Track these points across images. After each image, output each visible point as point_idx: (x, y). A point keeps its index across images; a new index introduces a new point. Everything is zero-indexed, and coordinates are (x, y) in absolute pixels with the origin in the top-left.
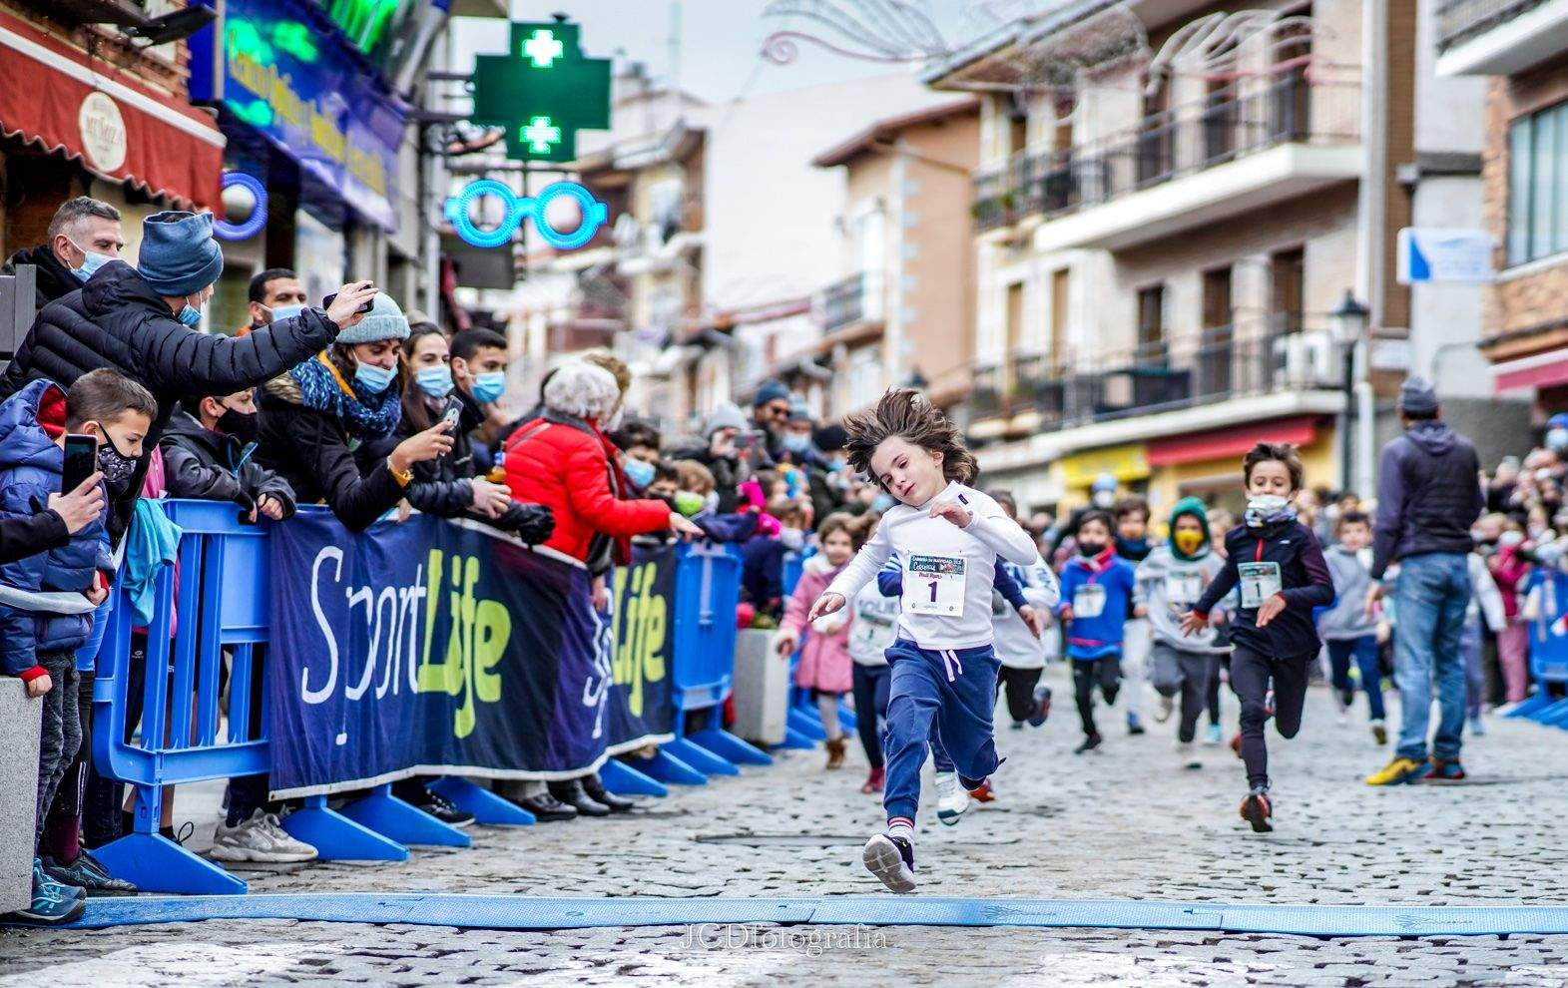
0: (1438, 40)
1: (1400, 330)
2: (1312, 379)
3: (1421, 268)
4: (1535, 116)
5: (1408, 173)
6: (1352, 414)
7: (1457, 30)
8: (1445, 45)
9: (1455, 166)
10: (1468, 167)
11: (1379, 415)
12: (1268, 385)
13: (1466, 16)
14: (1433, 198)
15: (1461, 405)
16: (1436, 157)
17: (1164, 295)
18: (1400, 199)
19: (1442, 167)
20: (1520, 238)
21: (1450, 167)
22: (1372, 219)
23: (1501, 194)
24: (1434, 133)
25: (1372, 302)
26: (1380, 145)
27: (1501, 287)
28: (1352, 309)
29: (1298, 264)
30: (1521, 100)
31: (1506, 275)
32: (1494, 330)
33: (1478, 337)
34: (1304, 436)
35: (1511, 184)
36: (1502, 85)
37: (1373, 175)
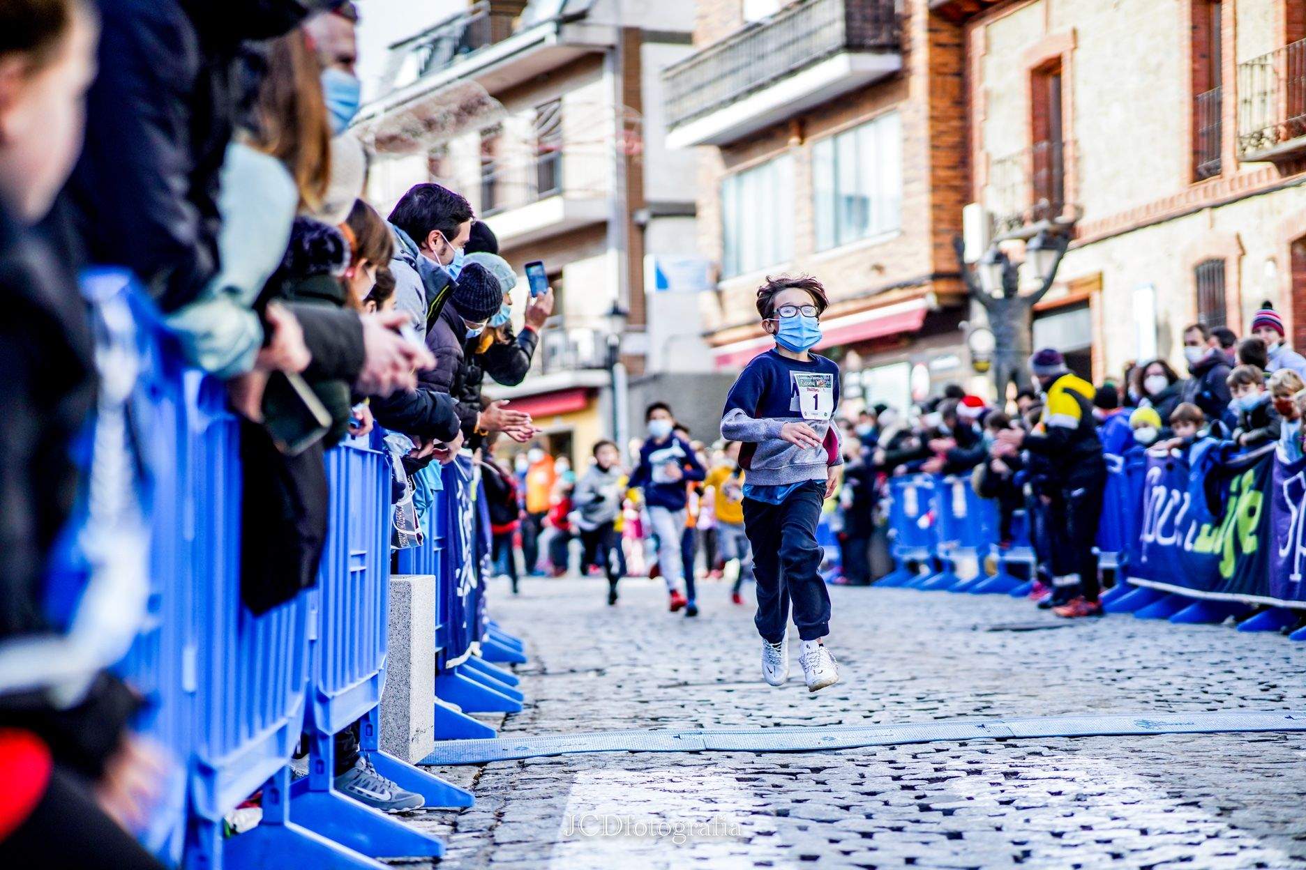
0: (670, 122)
1: (639, 326)
2: (579, 363)
3: (662, 283)
4: (740, 173)
5: (642, 216)
6: (612, 386)
7: (685, 115)
8: (675, 125)
9: (676, 210)
10: (687, 211)
11: (631, 386)
13: (692, 104)
14: (659, 232)
15: (683, 378)
16: (659, 204)
18: (637, 236)
19: (664, 211)
20: (732, 259)
21: (670, 211)
22: (619, 248)
23: (714, 229)
24: (657, 189)
25: (624, 305)
26: (623, 197)
27: (719, 293)
28: (616, 312)
29: (558, 282)
30: (728, 163)
31: (723, 285)
32: (715, 324)
33: (700, 329)
34: (577, 403)
35: (722, 222)
36: (713, 153)
37: (618, 218)
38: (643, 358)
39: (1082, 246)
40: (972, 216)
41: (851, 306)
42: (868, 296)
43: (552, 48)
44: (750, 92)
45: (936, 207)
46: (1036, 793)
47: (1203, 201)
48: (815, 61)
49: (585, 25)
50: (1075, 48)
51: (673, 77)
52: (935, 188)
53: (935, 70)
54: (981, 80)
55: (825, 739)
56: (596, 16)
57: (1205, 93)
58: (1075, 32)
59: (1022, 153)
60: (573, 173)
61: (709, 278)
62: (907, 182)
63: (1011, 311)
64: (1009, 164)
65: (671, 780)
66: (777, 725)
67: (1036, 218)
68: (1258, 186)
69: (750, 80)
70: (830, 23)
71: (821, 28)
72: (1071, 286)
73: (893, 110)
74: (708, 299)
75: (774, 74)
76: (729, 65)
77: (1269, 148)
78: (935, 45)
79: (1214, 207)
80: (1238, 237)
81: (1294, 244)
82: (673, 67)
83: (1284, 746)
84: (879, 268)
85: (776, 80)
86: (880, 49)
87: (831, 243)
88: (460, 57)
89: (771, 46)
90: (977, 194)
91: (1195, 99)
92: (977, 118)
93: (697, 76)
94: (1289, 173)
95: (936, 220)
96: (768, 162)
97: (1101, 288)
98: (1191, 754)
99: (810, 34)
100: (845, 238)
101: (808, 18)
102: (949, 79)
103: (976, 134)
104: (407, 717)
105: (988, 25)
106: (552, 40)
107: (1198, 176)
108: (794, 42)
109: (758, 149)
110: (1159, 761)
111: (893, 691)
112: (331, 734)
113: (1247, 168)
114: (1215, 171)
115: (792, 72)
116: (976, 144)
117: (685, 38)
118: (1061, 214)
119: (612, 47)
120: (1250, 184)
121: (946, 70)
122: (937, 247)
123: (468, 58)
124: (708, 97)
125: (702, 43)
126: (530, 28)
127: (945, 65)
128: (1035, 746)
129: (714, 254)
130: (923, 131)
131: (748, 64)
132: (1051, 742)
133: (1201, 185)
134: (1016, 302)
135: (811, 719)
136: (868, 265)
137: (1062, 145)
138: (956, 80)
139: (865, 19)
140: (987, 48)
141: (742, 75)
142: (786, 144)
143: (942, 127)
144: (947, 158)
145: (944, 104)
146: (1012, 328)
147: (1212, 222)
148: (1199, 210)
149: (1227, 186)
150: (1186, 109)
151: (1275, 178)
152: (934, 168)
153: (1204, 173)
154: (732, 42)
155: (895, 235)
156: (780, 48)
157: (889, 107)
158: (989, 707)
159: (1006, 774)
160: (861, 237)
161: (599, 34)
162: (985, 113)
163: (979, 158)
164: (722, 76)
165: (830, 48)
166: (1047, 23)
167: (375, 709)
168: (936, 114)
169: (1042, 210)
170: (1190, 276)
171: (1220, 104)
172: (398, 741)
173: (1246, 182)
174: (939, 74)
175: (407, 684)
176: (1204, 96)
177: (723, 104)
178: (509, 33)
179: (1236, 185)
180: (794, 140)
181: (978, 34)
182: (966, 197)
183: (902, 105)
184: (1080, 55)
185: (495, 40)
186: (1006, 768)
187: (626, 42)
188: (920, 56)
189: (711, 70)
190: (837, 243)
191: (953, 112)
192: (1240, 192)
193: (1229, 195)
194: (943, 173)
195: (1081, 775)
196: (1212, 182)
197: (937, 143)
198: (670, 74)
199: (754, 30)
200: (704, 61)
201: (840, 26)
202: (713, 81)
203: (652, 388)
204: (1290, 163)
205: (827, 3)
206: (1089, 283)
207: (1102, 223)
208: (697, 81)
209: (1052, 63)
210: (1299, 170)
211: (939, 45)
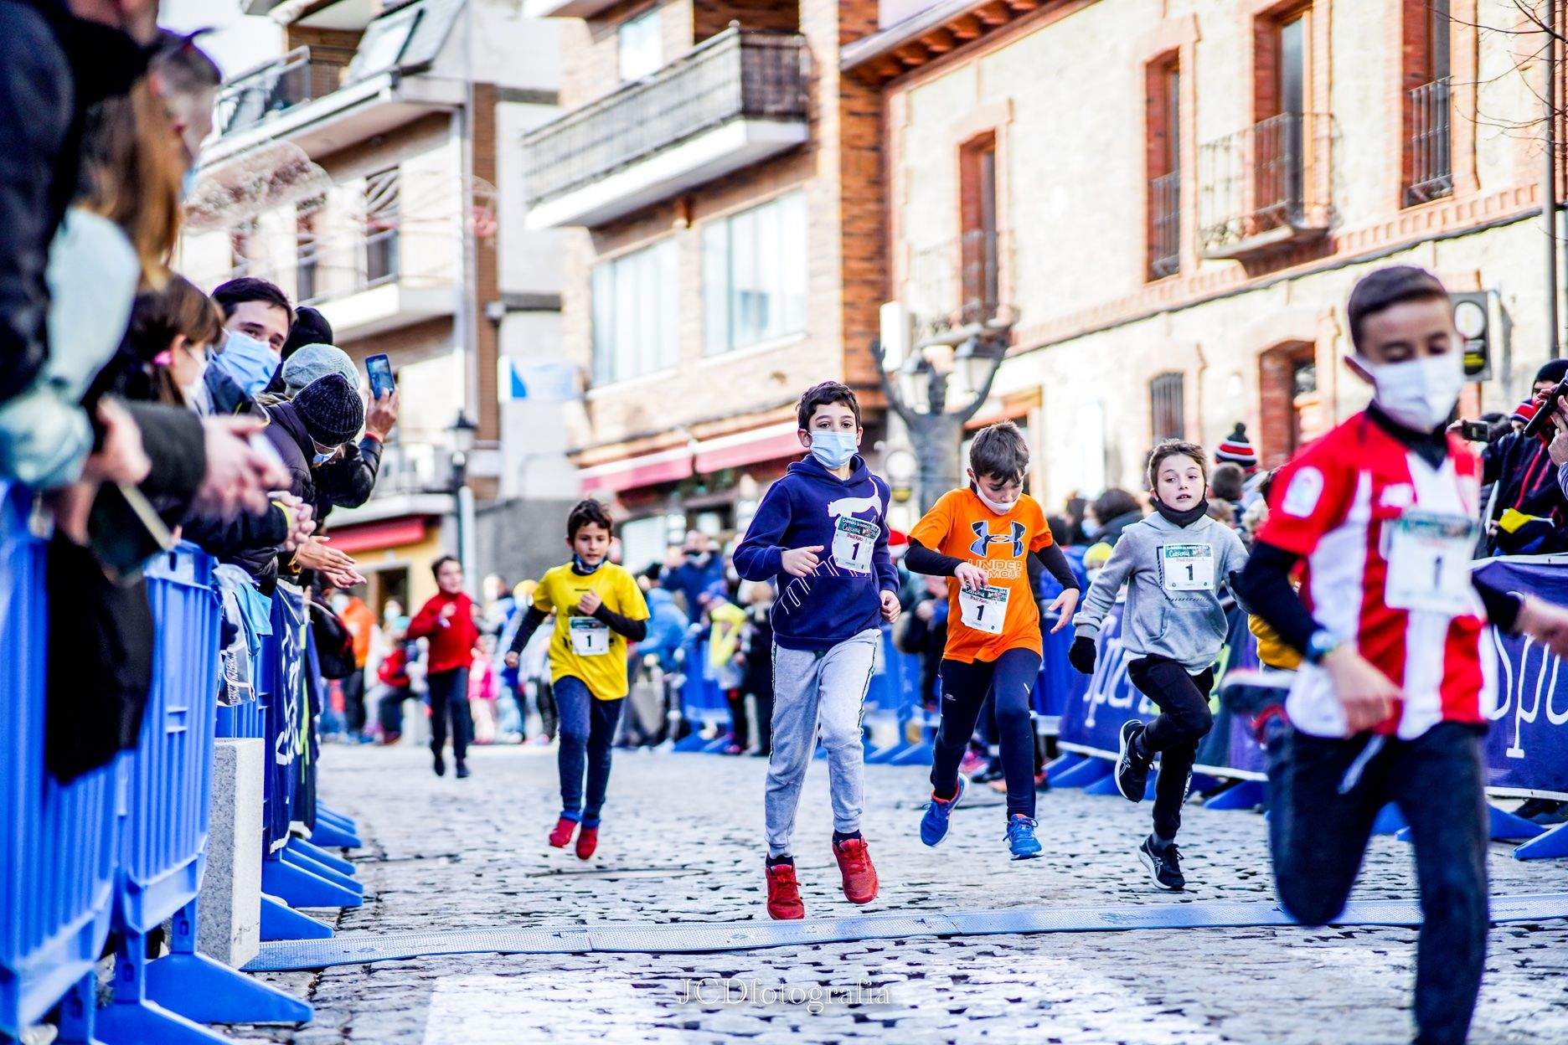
0: (530, 197)
1: (491, 442)
2: (417, 485)
3: (519, 390)
4: (614, 260)
5: (496, 310)
6: (457, 514)
7: (549, 189)
8: (537, 201)
9: (534, 304)
10: (550, 305)
11: (478, 514)
13: (558, 176)
14: (516, 329)
15: (542, 504)
16: (517, 296)
18: (489, 332)
19: (522, 304)
20: (603, 363)
21: (529, 304)
22: (467, 348)
23: (584, 326)
24: (514, 277)
25: (472, 417)
26: (472, 285)
27: (587, 404)
28: (463, 424)
30: (600, 248)
31: (592, 394)
32: (582, 441)
33: (564, 447)
34: (414, 533)
35: (593, 318)
36: (582, 235)
37: (467, 311)
38: (495, 480)
39: (1020, 354)
40: (891, 317)
41: (746, 422)
42: (766, 409)
43: (386, 105)
44: (628, 163)
45: (847, 304)
46: (991, 1000)
47: (1160, 305)
48: (706, 128)
49: (426, 78)
50: (1011, 121)
51: (536, 143)
52: (847, 283)
53: (848, 144)
54: (901, 156)
55: (735, 937)
56: (439, 69)
57: (1161, 178)
58: (1011, 103)
59: (950, 244)
60: (411, 256)
61: (576, 386)
62: (813, 275)
63: (939, 429)
64: (933, 256)
65: (554, 988)
66: (674, 920)
67: (965, 320)
68: (1221, 288)
69: (627, 149)
70: (724, 84)
71: (713, 89)
72: (1006, 401)
73: (799, 189)
74: (575, 409)
75: (657, 143)
76: (601, 131)
77: (1234, 244)
78: (848, 113)
79: (1172, 311)
80: (1198, 347)
81: (1263, 356)
82: (535, 132)
83: (1275, 944)
84: (780, 376)
85: (658, 150)
86: (783, 116)
87: (723, 345)
88: (273, 114)
89: (653, 109)
90: (897, 290)
91: (1150, 184)
92: (897, 201)
93: (564, 144)
94: (1257, 274)
95: (848, 321)
96: (648, 247)
97: (1040, 405)
98: (1167, 953)
99: (699, 97)
100: (738, 340)
101: (698, 77)
102: (865, 154)
103: (896, 219)
104: (228, 912)
105: (910, 92)
106: (386, 95)
107: (1153, 275)
108: (682, 104)
109: (637, 232)
110: (1131, 961)
111: (810, 880)
112: (142, 931)
113: (1210, 267)
114: (1172, 269)
115: (678, 142)
116: (895, 232)
117: (549, 98)
118: (994, 315)
119: (461, 107)
120: (1213, 285)
121: (858, 143)
122: (848, 352)
123: (282, 116)
124: (577, 168)
125: (569, 104)
126: (360, 81)
127: (859, 137)
128: (985, 944)
129: (582, 357)
130: (833, 215)
131: (627, 130)
132: (1004, 940)
133: (1157, 285)
134: (943, 419)
135: (715, 913)
136: (768, 372)
137: (996, 235)
138: (871, 155)
139: (764, 81)
140: (909, 117)
141: (618, 143)
142: (669, 226)
143: (856, 210)
144: (863, 247)
145: (858, 183)
146: (938, 449)
147: (1170, 329)
148: (1154, 314)
149: (1186, 287)
150: (1139, 196)
151: (1241, 280)
152: (845, 259)
153: (1161, 271)
154: (605, 104)
155: (799, 338)
156: (664, 113)
157: (794, 185)
158: (926, 899)
159: (955, 978)
160: (759, 339)
161: (444, 90)
162: (906, 195)
163: (898, 249)
164: (594, 144)
165: (724, 114)
166: (979, 91)
167: (192, 904)
168: (848, 194)
169: (972, 311)
170: (1144, 393)
171: (1178, 191)
172: (217, 942)
173: (1207, 283)
174: (853, 147)
175: (230, 871)
176: (1160, 181)
177: (595, 178)
178: (335, 87)
179: (1196, 285)
180: (680, 222)
181: (898, 101)
182: (883, 293)
183: (808, 183)
184: (1017, 129)
185: (317, 94)
186: (954, 971)
187: (477, 100)
188: (830, 126)
189: (579, 136)
190: (731, 347)
191: (869, 193)
192: (1202, 294)
193: (1190, 298)
194: (855, 265)
195: (1041, 979)
196: (1169, 281)
197: (849, 229)
199: (632, 90)
200: (573, 125)
201: (735, 88)
202: (584, 149)
203: (505, 517)
204: (1259, 262)
205: (721, 61)
206: (1026, 399)
207: (1043, 328)
208: (564, 149)
209: (984, 138)
210: (1268, 270)
211: (852, 113)
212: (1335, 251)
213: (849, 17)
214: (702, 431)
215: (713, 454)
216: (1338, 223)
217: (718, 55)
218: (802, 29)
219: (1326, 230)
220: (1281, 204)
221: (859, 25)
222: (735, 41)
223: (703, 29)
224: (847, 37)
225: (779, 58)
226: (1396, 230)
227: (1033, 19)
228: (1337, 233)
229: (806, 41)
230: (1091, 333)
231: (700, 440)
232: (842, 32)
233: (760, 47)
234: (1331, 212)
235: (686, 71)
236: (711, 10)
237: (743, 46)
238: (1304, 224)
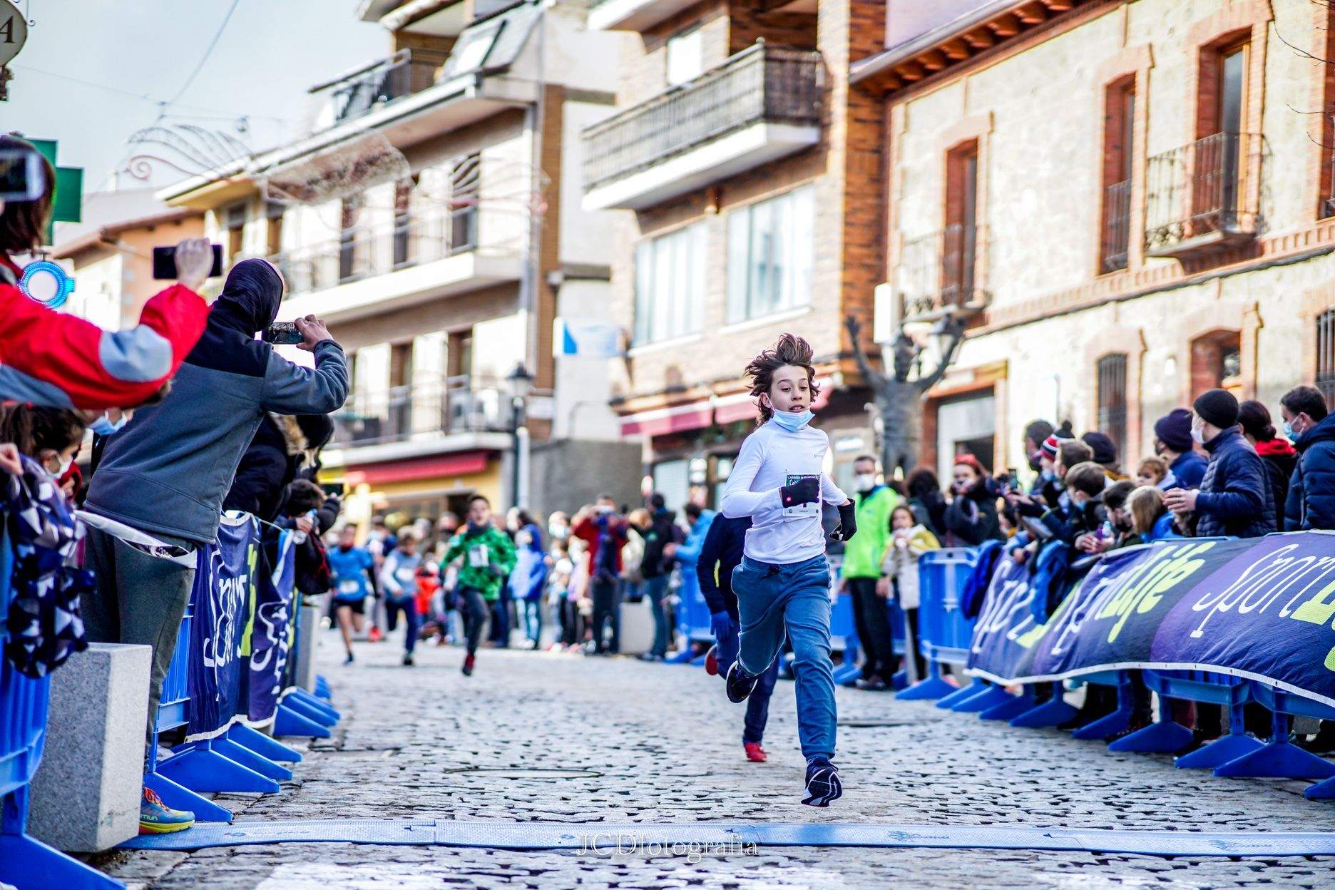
0: (586, 183)
1: (546, 390)
2: (483, 424)
3: (570, 347)
4: (655, 239)
5: (556, 278)
6: (515, 450)
7: (601, 177)
8: (592, 186)
9: (589, 274)
10: (601, 275)
11: (533, 451)
12: (446, 428)
13: (610, 166)
14: (572, 295)
15: (588, 445)
16: (573, 266)
17: (358, 361)
18: (548, 297)
19: (579, 274)
20: (643, 326)
21: (584, 274)
22: (529, 309)
23: (628, 295)
24: (572, 250)
25: (531, 369)
26: (536, 256)
27: (628, 361)
28: (521, 374)
29: (467, 341)
30: (644, 228)
31: (632, 353)
32: (624, 392)
33: (609, 396)
34: (478, 465)
35: (635, 288)
36: (629, 217)
37: (531, 278)
38: (549, 422)
39: (990, 333)
40: (884, 297)
43: (471, 100)
44: (668, 157)
45: (846, 284)
47: (1109, 295)
48: (734, 129)
49: (505, 79)
50: (992, 131)
51: (593, 137)
52: (846, 266)
53: (853, 146)
54: (899, 158)
55: (563, 837)
56: (517, 70)
57: (1115, 186)
58: (992, 116)
59: (935, 235)
60: (489, 228)
61: (620, 345)
62: (818, 257)
63: (902, 395)
64: (921, 246)
67: (945, 302)
68: (1162, 282)
69: (668, 144)
70: (751, 92)
71: (741, 96)
72: (977, 372)
73: (810, 184)
74: (617, 365)
75: (692, 140)
76: (647, 129)
77: (1173, 244)
78: (854, 120)
79: (1119, 300)
80: (1141, 332)
81: (1195, 342)
82: (592, 128)
83: (1029, 867)
85: (693, 146)
86: (799, 121)
87: (742, 315)
88: (378, 106)
89: (690, 111)
90: (890, 275)
91: (1106, 190)
92: (894, 197)
93: (616, 138)
94: (1193, 271)
95: (847, 298)
96: (683, 229)
97: (1006, 377)
98: (929, 871)
99: (729, 102)
100: (755, 311)
101: (729, 85)
102: (867, 155)
103: (892, 212)
104: (97, 798)
105: (908, 103)
106: (471, 92)
107: (1105, 269)
108: (714, 108)
109: (674, 217)
111: (677, 787)
113: (1153, 263)
114: (1122, 264)
115: (710, 140)
116: (891, 223)
117: (607, 99)
118: (971, 298)
119: (534, 104)
120: (1155, 279)
121: (862, 146)
123: (386, 107)
124: (626, 160)
125: (624, 104)
126: (451, 79)
127: (863, 141)
128: (779, 855)
129: (625, 320)
130: (837, 207)
131: (668, 129)
132: (797, 852)
133: (1108, 278)
134: (906, 386)
137: (975, 229)
138: (875, 156)
139: (784, 89)
140: (906, 125)
141: (660, 139)
142: (702, 212)
143: (858, 204)
144: (862, 235)
145: (861, 180)
146: (902, 412)
147: (1117, 318)
148: (1104, 303)
149: (1132, 280)
150: (1097, 200)
151: (1180, 276)
152: (846, 245)
153: (1112, 266)
154: (652, 105)
155: (806, 311)
156: (699, 114)
157: (807, 180)
158: (761, 810)
160: (772, 312)
161: (520, 90)
162: (902, 192)
163: (893, 238)
164: (641, 140)
165: (748, 117)
166: (966, 105)
168: (851, 190)
169: (951, 294)
170: (1093, 370)
171: (1129, 197)
173: (1150, 277)
174: (858, 150)
176: (1114, 188)
177: (640, 168)
178: (431, 83)
179: (1141, 279)
180: (711, 208)
181: (897, 111)
182: (879, 276)
183: (819, 179)
184: (996, 138)
185: (416, 90)
186: (731, 879)
187: (547, 99)
188: (839, 132)
189: (630, 132)
190: (748, 316)
191: (869, 189)
192: (1144, 287)
193: (1134, 290)
194: (855, 251)
196: (1118, 275)
197: (852, 220)
198: (589, 134)
199: (676, 94)
200: (624, 123)
201: (759, 95)
202: (632, 144)
203: (556, 454)
204: (1194, 261)
205: (748, 71)
206: (995, 371)
207: (1011, 310)
208: (615, 143)
209: (968, 146)
210: (1202, 268)
211: (858, 120)
212: (1262, 253)
213: (859, 38)
214: (721, 388)
215: (730, 408)
216: (1265, 229)
217: (747, 66)
218: (819, 46)
219: (1254, 235)
220: (1214, 211)
221: (867, 45)
222: (760, 55)
223: (737, 44)
224: (856, 55)
225: (797, 71)
226: (1313, 237)
227: (1014, 44)
228: (1264, 238)
229: (822, 57)
230: (1051, 316)
231: (720, 395)
232: (852, 50)
233: (782, 61)
234: (1259, 220)
235: (719, 79)
236: (745, 28)
237: (767, 59)
238: (1237, 229)
